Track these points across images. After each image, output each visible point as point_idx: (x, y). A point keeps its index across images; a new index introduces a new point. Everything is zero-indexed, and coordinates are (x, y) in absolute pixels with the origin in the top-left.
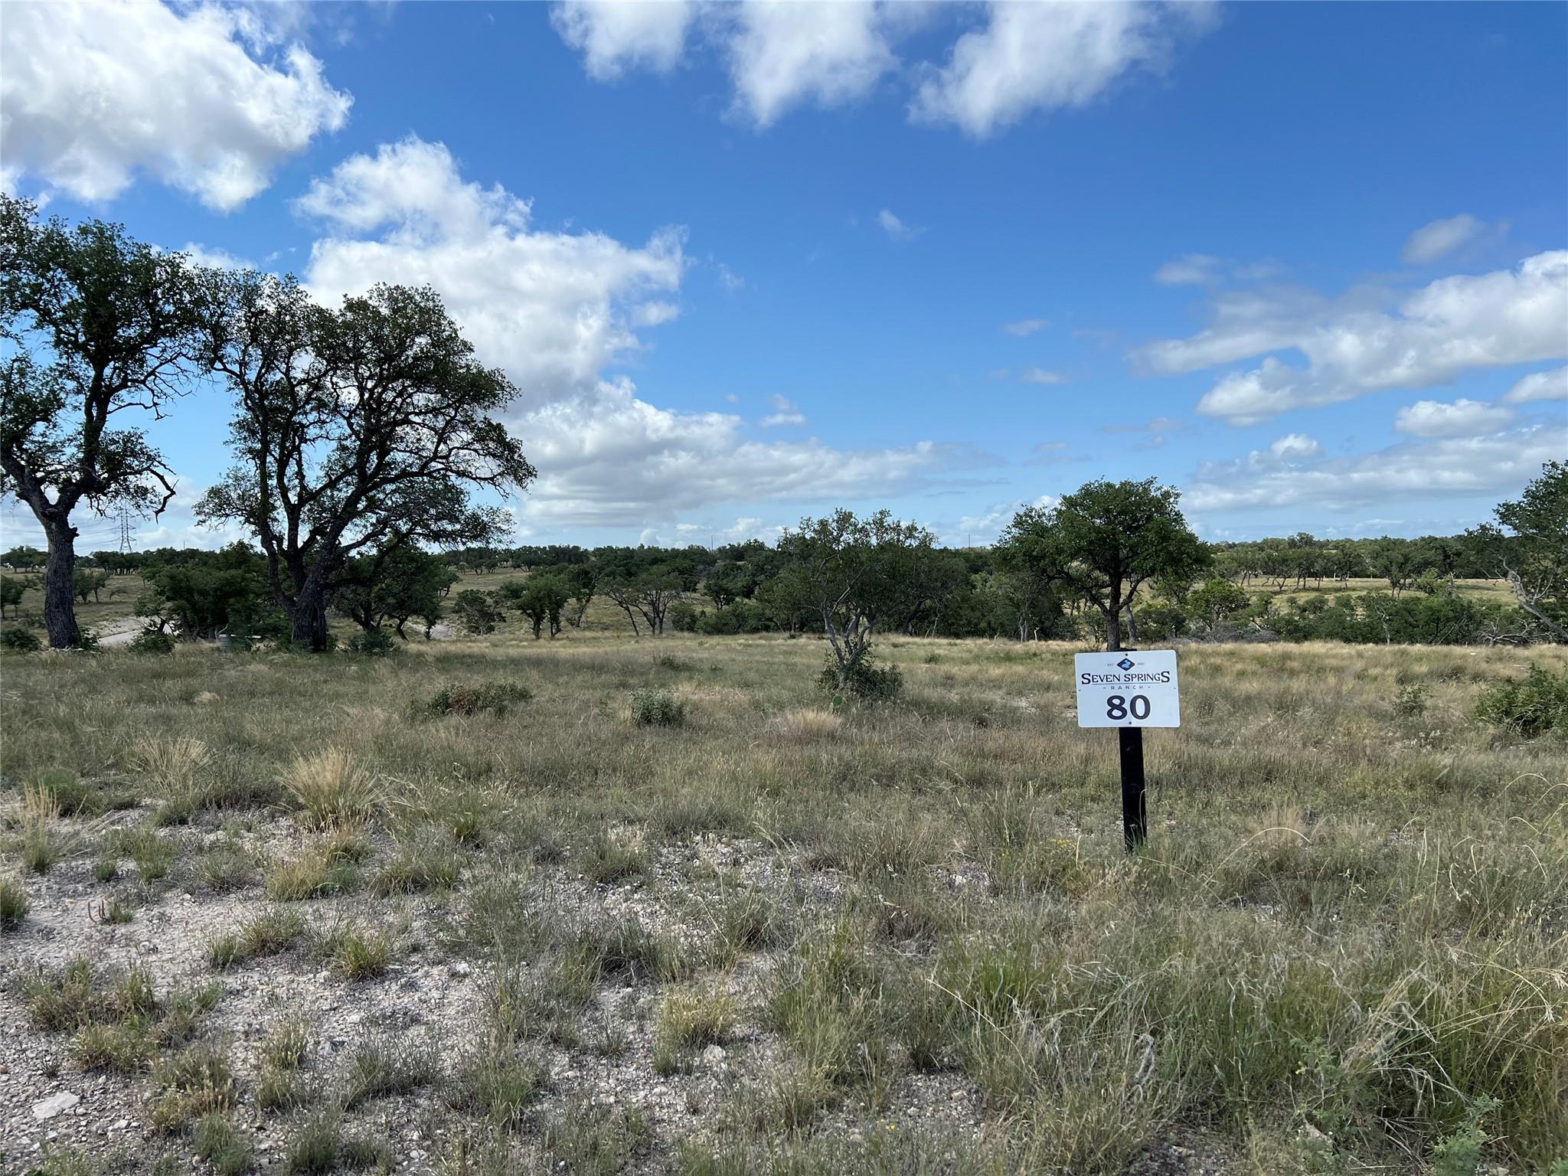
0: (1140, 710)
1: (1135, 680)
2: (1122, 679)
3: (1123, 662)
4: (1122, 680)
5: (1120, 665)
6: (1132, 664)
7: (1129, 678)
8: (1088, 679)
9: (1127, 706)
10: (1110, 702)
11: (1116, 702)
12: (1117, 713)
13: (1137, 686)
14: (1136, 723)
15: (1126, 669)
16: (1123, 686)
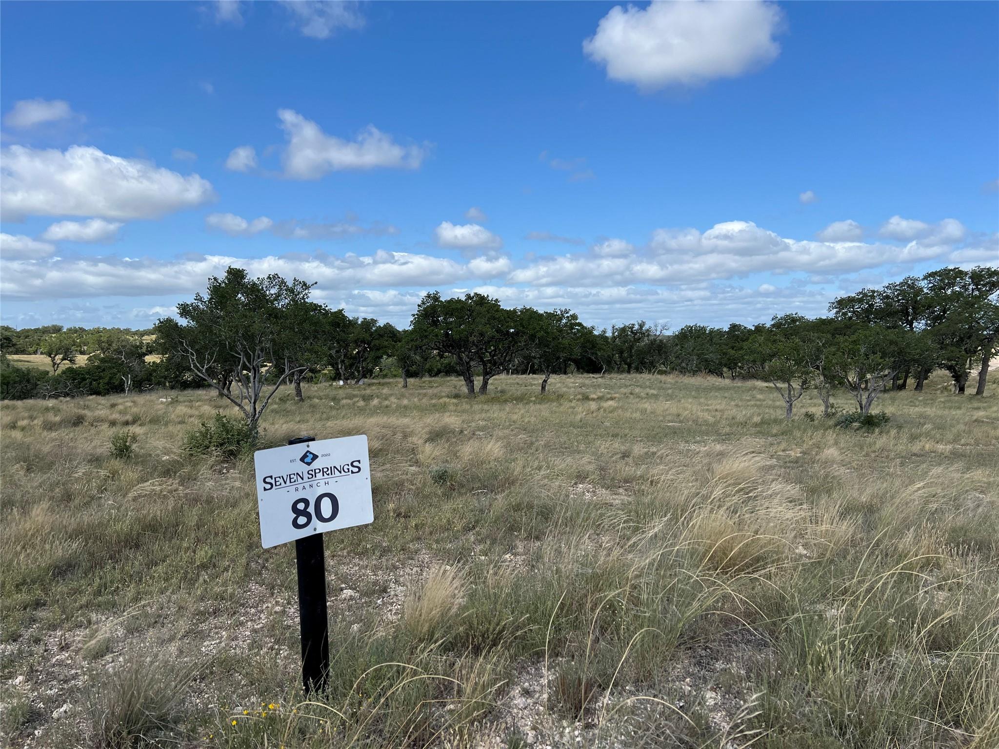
0: (326, 511)
1: (320, 475)
2: (306, 476)
3: (305, 456)
4: (306, 479)
5: (302, 460)
6: (315, 457)
7: (313, 474)
8: (270, 483)
9: (311, 509)
10: (294, 508)
11: (301, 506)
12: (302, 520)
13: (322, 482)
14: (321, 528)
15: (309, 464)
16: (307, 485)
